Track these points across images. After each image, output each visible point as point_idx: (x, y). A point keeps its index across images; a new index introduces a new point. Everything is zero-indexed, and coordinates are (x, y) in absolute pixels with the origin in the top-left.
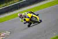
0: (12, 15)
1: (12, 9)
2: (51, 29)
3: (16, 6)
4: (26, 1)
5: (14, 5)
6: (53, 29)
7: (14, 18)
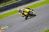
0: (10, 12)
1: (10, 7)
2: (43, 24)
3: (13, 5)
4: (22, 1)
5: (12, 4)
6: (45, 24)
7: (12, 15)
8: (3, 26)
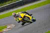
8: (9, 25)
